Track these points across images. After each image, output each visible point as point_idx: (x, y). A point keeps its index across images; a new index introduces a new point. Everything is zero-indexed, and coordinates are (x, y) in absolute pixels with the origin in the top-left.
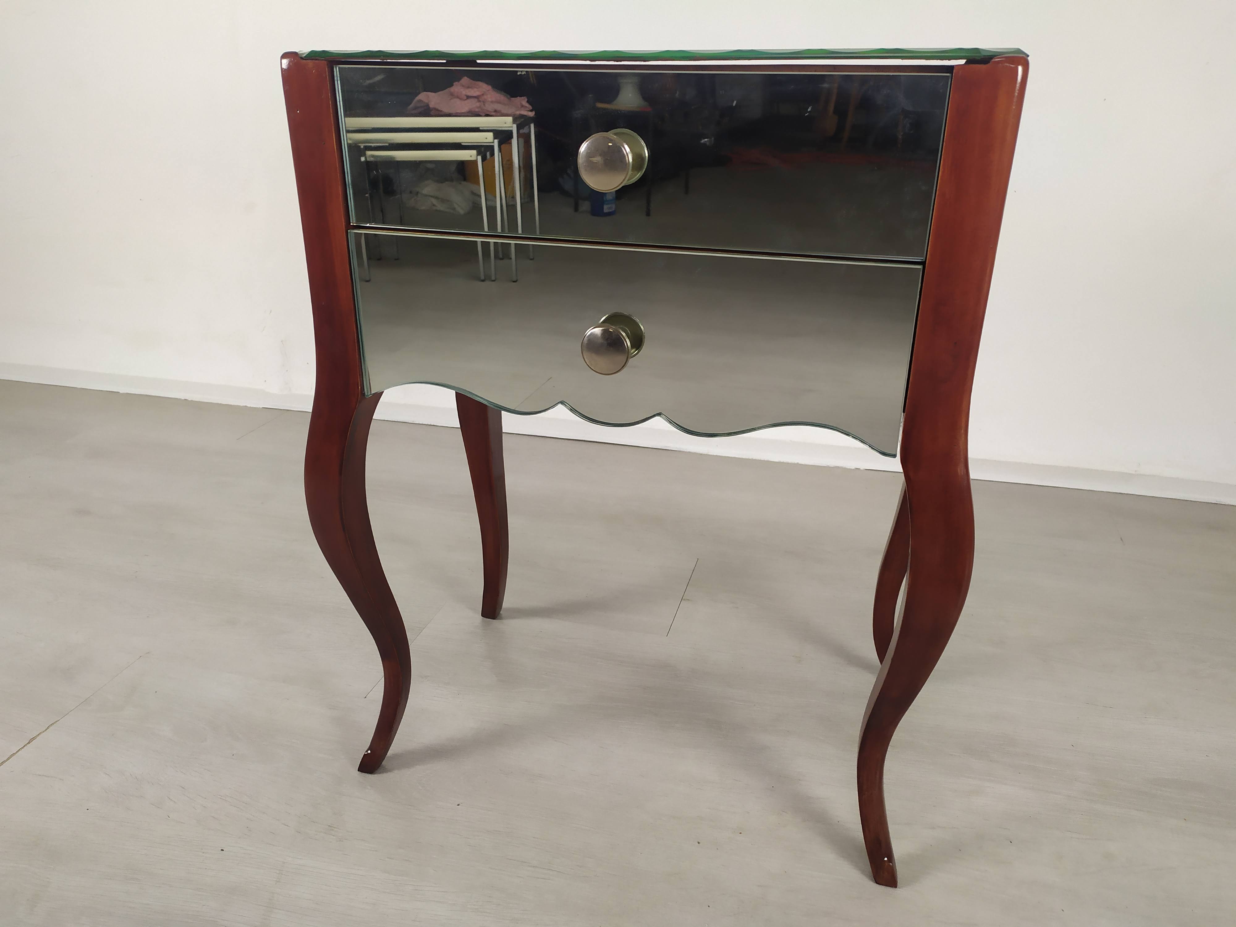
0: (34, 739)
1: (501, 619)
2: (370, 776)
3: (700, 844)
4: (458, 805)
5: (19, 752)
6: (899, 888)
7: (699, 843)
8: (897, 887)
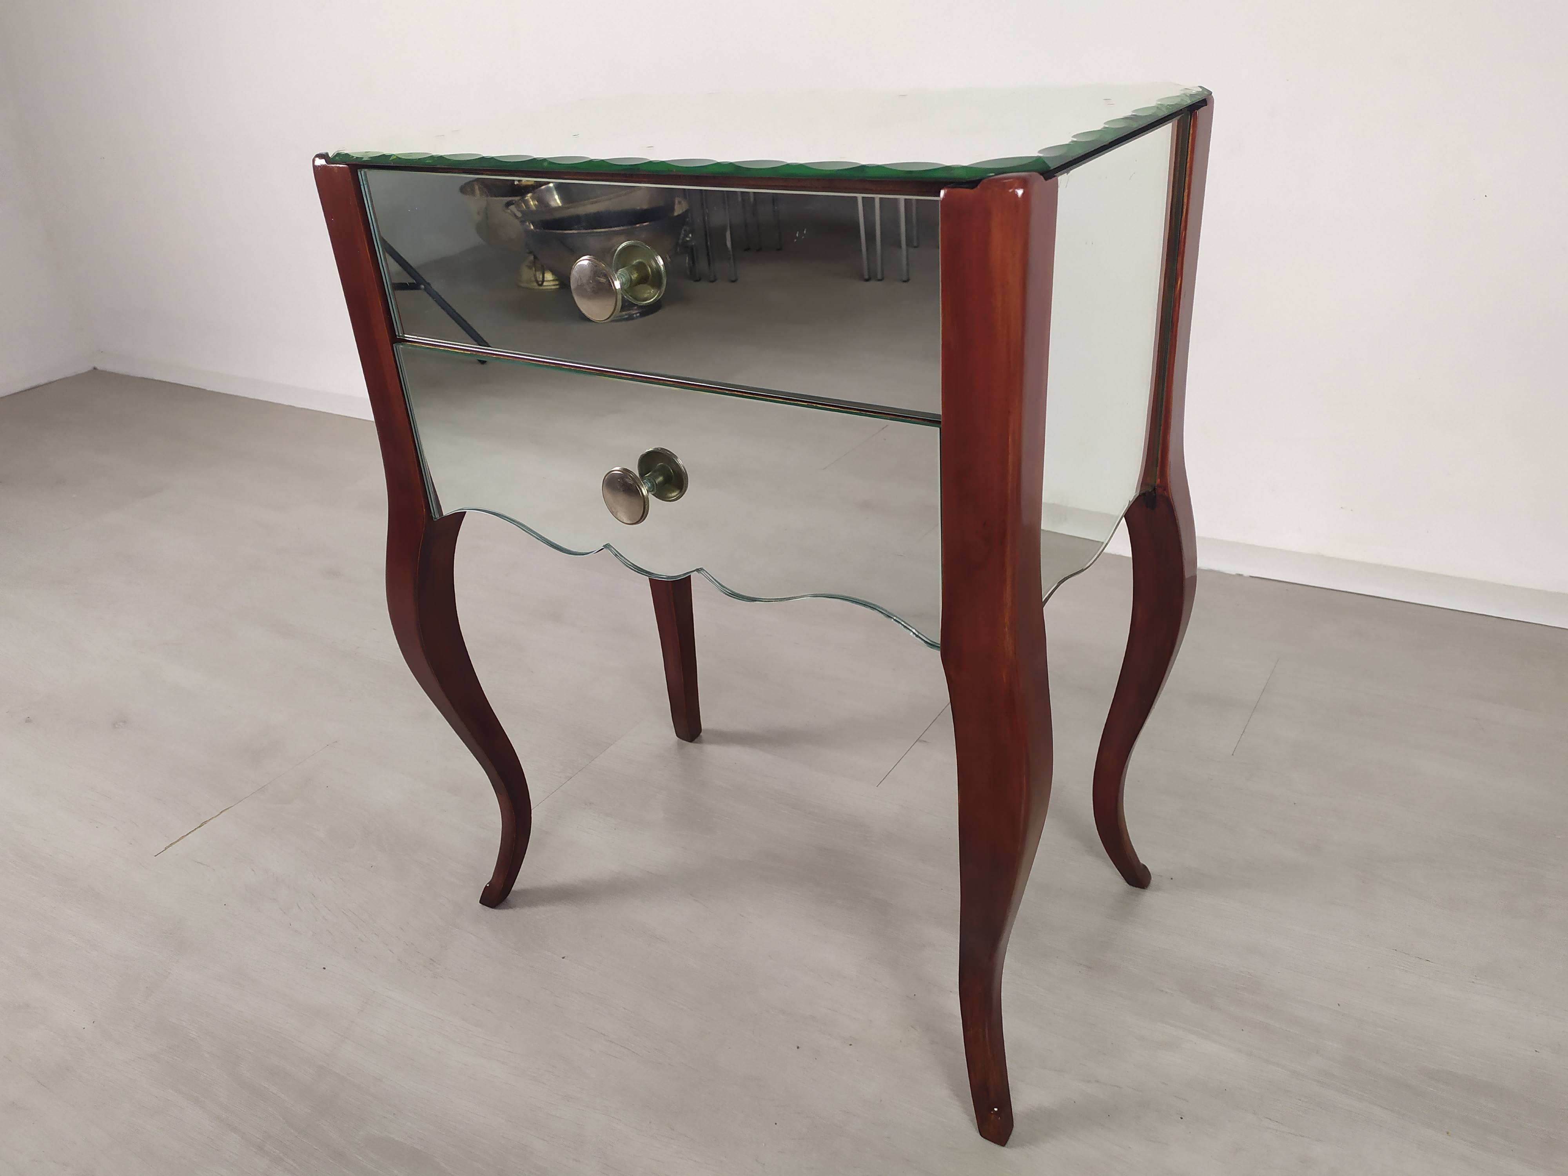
0: (205, 822)
1: (700, 742)
2: (491, 910)
3: (799, 1050)
4: (563, 958)
5: (189, 835)
6: (1007, 1147)
7: (798, 1048)
8: (1006, 1146)
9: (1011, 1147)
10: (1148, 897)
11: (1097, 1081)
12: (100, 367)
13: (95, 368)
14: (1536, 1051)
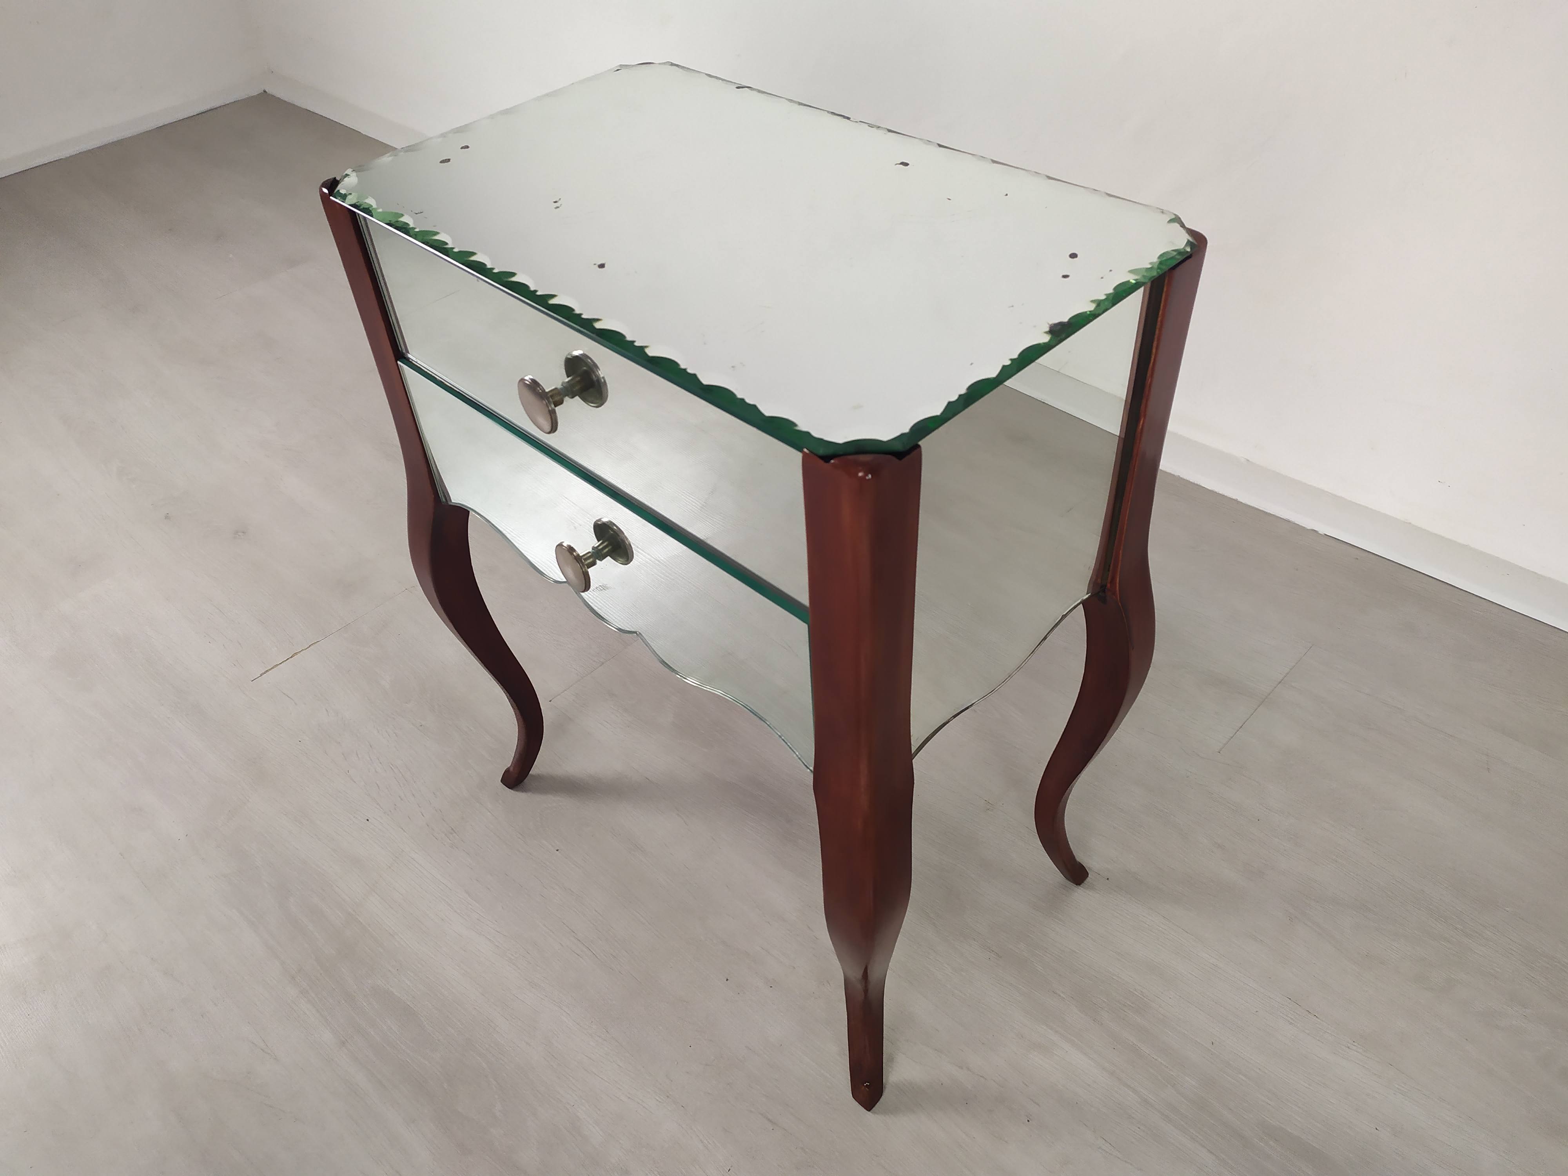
0: (296, 654)
2: (509, 790)
3: (727, 981)
4: (557, 850)
5: (281, 665)
6: (872, 1113)
8: (871, 1111)
9: (875, 1113)
10: (1080, 894)
11: (968, 1069)
12: (270, 90)
13: (265, 91)
14: (1376, 1129)
